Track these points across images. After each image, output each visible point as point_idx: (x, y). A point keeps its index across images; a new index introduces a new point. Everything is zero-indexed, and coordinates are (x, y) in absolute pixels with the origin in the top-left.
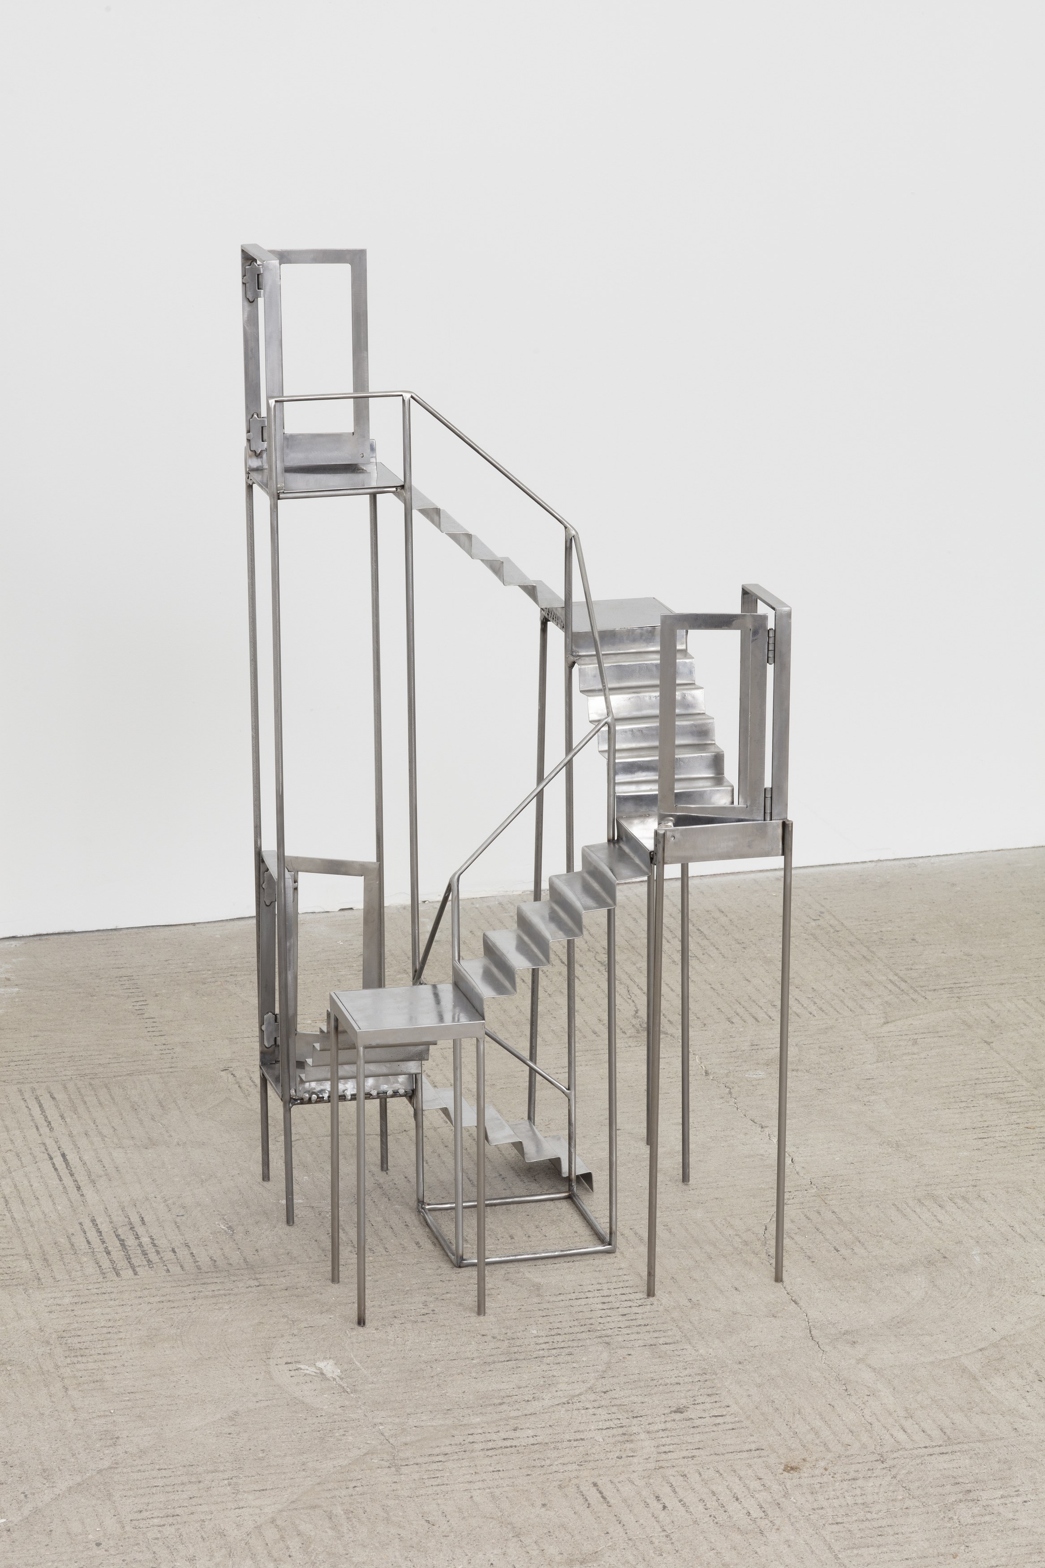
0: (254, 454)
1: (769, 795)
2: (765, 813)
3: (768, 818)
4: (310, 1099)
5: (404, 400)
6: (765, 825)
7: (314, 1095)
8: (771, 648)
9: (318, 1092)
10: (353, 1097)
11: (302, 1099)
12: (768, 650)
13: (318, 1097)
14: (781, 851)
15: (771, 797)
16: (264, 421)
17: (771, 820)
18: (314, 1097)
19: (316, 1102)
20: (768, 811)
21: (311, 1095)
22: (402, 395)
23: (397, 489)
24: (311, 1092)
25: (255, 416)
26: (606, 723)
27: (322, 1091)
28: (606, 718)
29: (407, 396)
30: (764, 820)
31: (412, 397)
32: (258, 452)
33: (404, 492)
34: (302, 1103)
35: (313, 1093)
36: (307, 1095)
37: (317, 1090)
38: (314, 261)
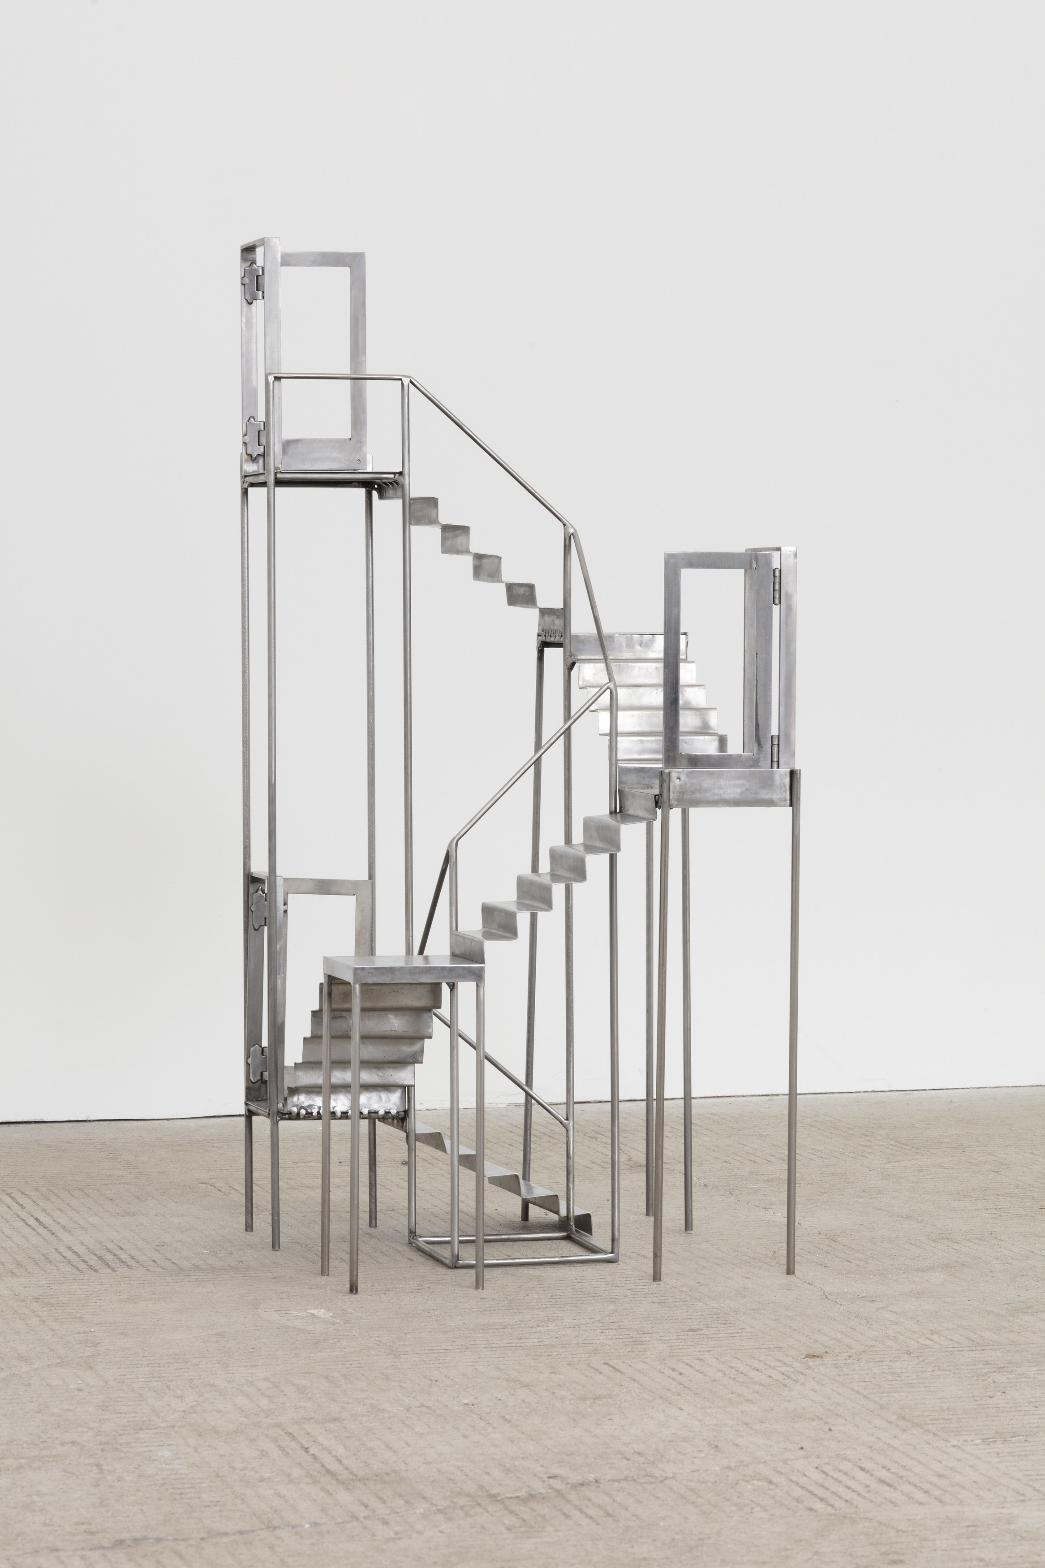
0: (250, 458)
1: (776, 743)
2: (772, 761)
3: (775, 765)
4: (298, 1113)
5: (403, 384)
6: (772, 773)
7: (303, 1110)
8: (777, 587)
9: (307, 1107)
10: (345, 1115)
11: (290, 1113)
12: (774, 590)
14: (788, 802)
15: (778, 745)
16: (261, 425)
17: (778, 768)
18: (303, 1112)
19: (305, 1118)
20: (775, 759)
21: (300, 1110)
22: (400, 379)
23: (395, 476)
24: (299, 1107)
25: (251, 419)
26: (608, 688)
27: (310, 1106)
28: (608, 683)
29: (406, 381)
30: (772, 768)
31: (411, 382)
32: (254, 456)
33: (402, 478)
34: (289, 1119)
35: (302, 1108)
36: (295, 1110)
37: (305, 1105)
38: (314, 264)
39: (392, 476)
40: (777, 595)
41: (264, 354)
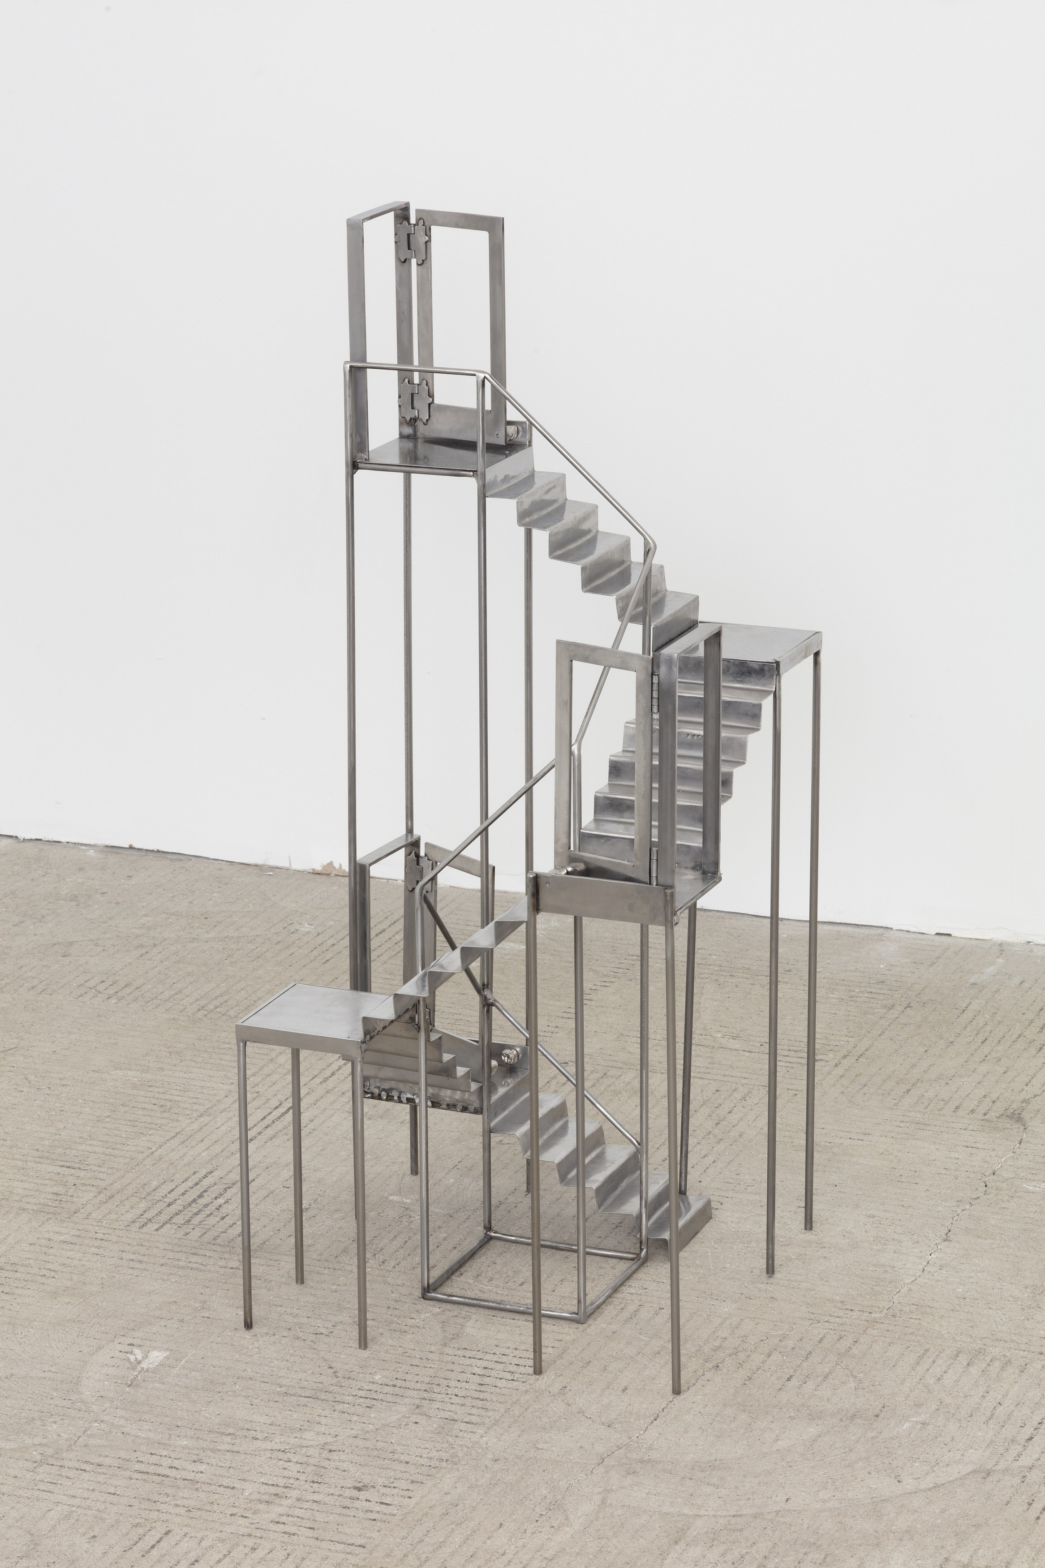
0: (402, 420)
2: (650, 876)
3: (654, 882)
5: (477, 379)
13: (388, 1096)
16: (414, 388)
22: (475, 375)
24: (381, 1088)
25: (406, 381)
29: (480, 376)
31: (486, 377)
32: (408, 419)
33: (478, 478)
34: (372, 1098)
36: (377, 1091)
38: (457, 226)
40: (655, 703)
41: (418, 315)
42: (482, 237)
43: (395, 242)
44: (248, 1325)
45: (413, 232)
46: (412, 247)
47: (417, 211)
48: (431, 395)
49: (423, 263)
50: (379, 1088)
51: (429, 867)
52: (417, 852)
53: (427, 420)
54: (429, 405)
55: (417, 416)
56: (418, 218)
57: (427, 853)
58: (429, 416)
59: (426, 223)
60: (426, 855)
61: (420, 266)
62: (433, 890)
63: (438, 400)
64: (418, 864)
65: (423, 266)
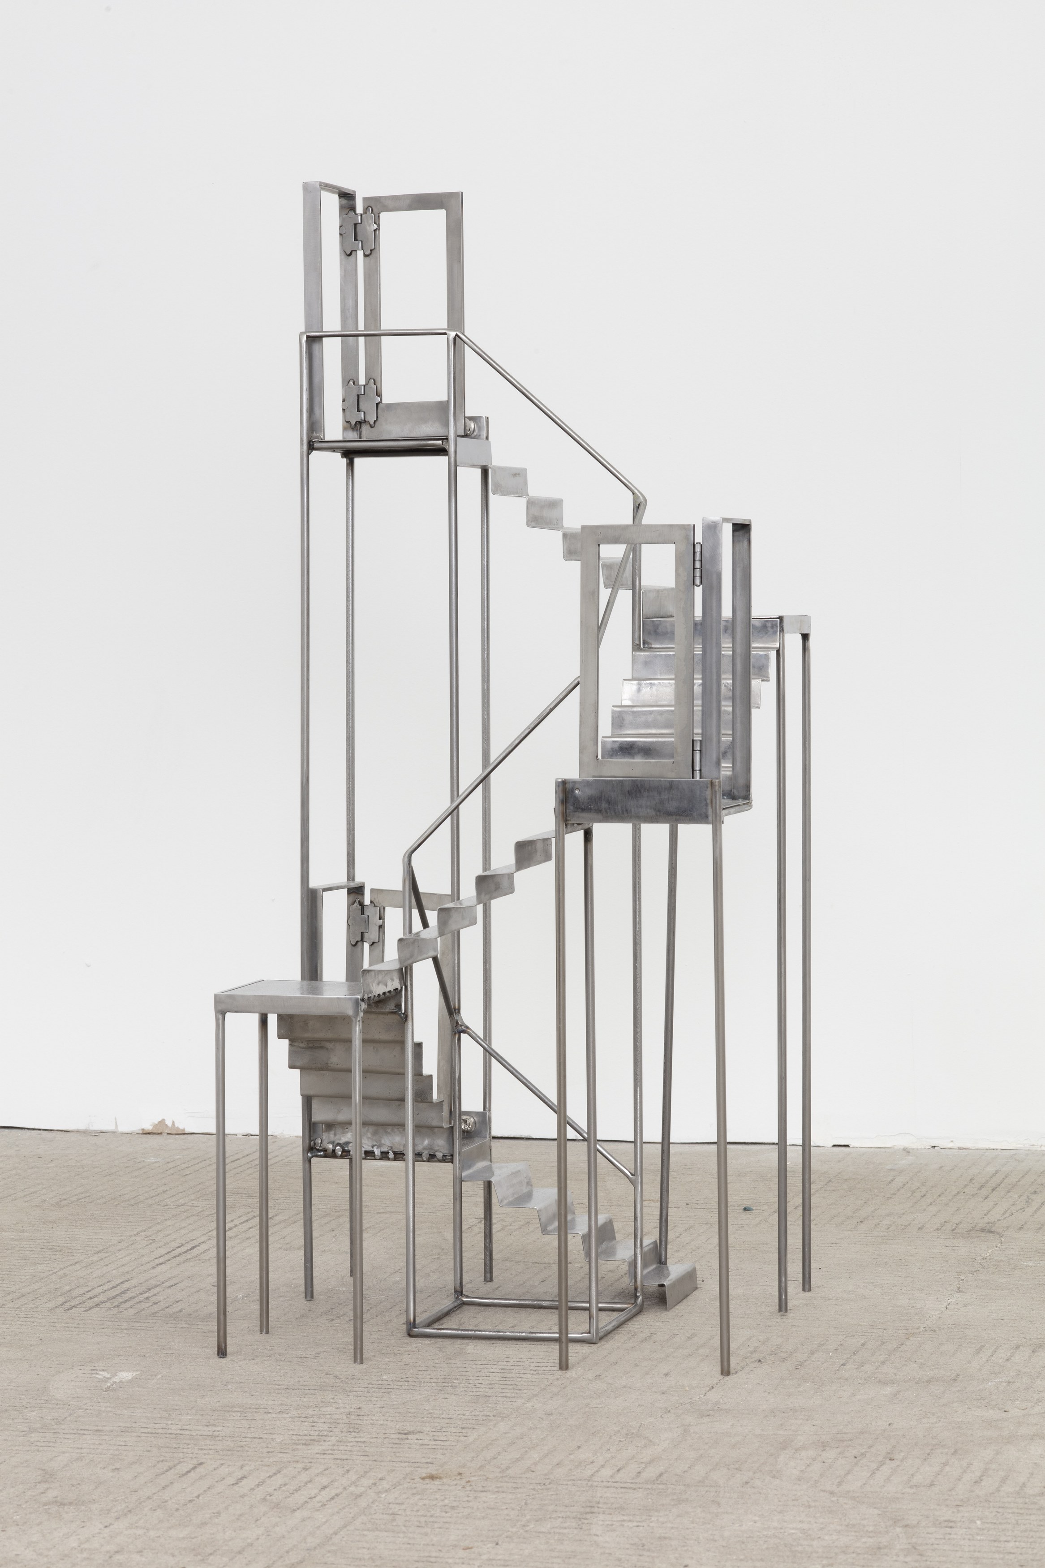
0: (349, 425)
1: (698, 748)
2: (693, 770)
3: (698, 775)
4: (334, 1151)
5: (448, 338)
6: (694, 784)
7: (338, 1147)
8: (698, 565)
9: (343, 1144)
10: (384, 1155)
11: (325, 1150)
12: (694, 569)
13: (343, 1151)
14: (710, 818)
15: (701, 751)
16: (360, 389)
17: (700, 778)
18: (339, 1149)
19: (340, 1156)
20: (697, 767)
21: (336, 1147)
23: (443, 442)
24: (336, 1143)
25: (351, 383)
30: (693, 778)
32: (352, 423)
33: (448, 444)
34: (325, 1156)
35: (338, 1144)
36: (331, 1146)
37: (341, 1142)
38: (410, 208)
39: (440, 442)
40: (698, 574)
41: (365, 310)
42: (439, 216)
43: (341, 234)
44: (222, 1352)
45: (360, 221)
46: (359, 238)
47: (365, 199)
48: (379, 394)
49: (371, 254)
50: (332, 1143)
51: (376, 914)
52: (361, 900)
53: (375, 422)
54: (377, 404)
55: (363, 419)
56: (366, 207)
57: (372, 900)
58: (377, 417)
59: (375, 210)
60: (371, 902)
61: (367, 258)
62: (381, 940)
63: (387, 399)
64: (363, 913)
65: (371, 256)
